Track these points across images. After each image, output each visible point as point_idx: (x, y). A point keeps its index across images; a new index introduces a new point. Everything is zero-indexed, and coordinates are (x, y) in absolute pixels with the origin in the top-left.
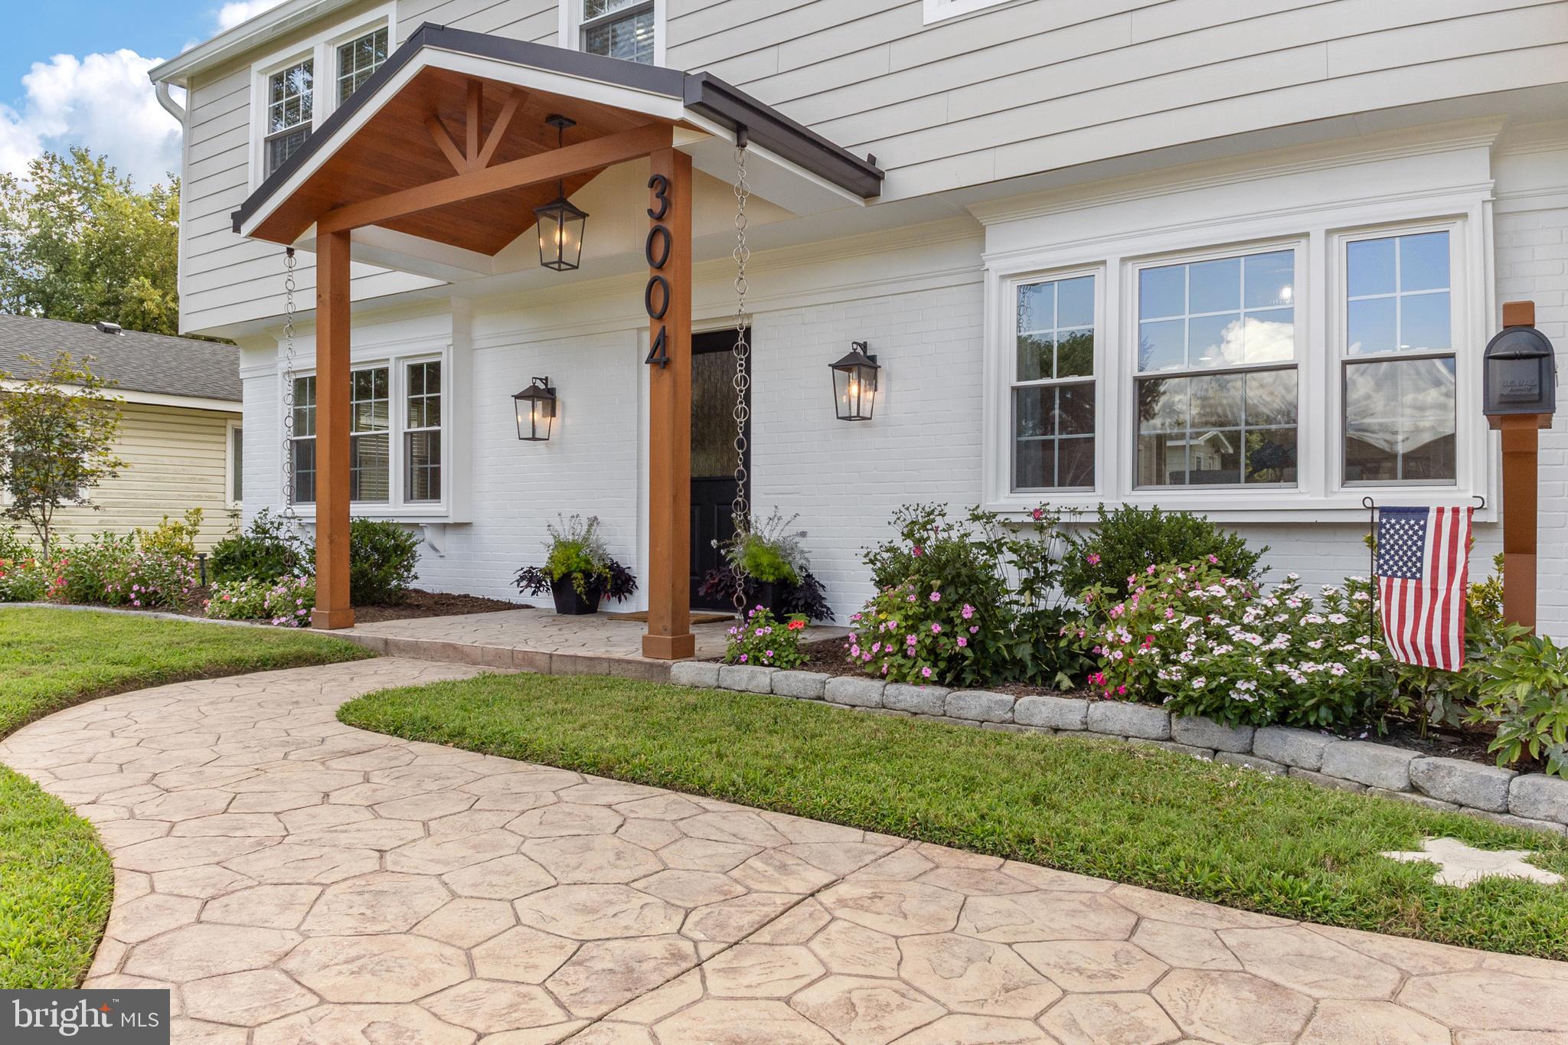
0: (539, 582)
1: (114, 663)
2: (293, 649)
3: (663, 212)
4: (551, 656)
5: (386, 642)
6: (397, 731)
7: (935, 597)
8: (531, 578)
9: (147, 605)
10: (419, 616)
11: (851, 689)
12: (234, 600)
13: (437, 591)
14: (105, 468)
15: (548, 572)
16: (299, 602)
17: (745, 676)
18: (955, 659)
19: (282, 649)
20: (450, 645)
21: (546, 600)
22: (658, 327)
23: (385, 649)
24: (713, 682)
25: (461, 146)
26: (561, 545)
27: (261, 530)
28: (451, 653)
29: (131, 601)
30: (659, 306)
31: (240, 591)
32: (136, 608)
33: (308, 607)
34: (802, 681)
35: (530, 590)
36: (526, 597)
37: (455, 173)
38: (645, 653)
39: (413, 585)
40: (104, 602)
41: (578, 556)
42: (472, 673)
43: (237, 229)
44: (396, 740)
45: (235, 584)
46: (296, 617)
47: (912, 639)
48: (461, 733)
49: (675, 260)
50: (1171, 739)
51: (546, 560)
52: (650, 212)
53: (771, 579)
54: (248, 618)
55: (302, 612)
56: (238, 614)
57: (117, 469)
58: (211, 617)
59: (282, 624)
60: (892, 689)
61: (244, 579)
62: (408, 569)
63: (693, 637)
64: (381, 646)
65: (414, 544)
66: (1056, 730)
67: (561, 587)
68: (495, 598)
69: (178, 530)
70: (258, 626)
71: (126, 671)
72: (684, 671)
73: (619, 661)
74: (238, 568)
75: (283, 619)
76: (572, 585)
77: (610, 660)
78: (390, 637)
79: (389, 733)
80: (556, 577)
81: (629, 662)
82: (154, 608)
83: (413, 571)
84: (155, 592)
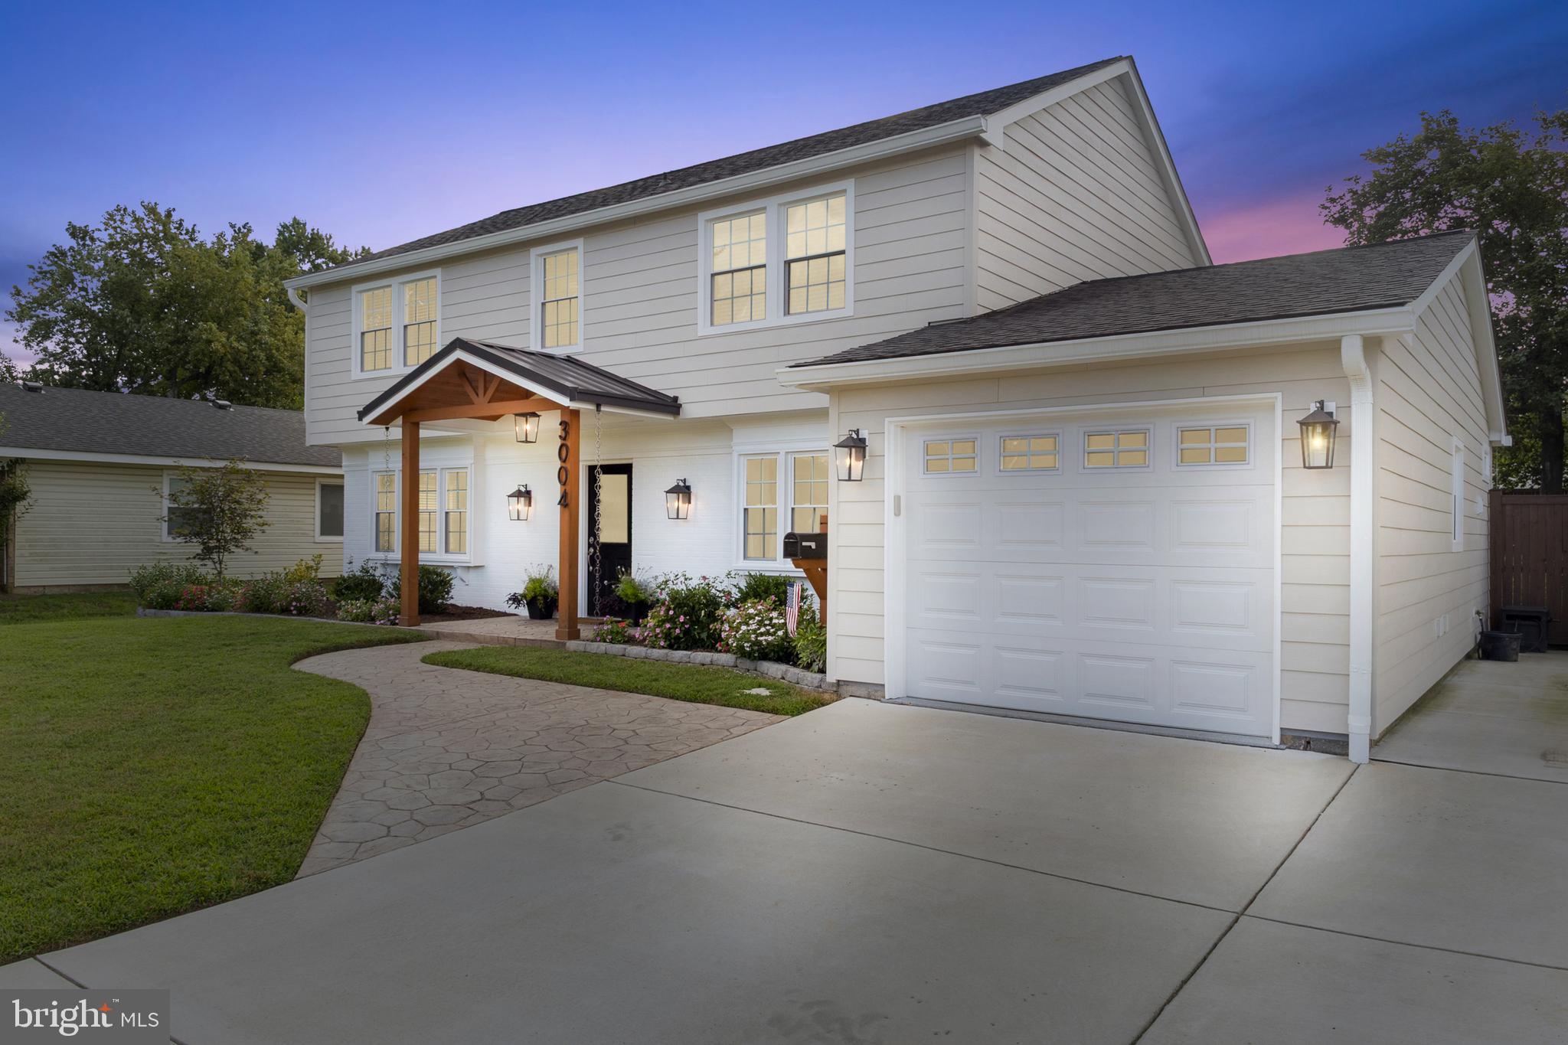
0: (519, 601)
1: (314, 642)
2: (394, 636)
3: (566, 437)
4: (515, 639)
5: (438, 633)
6: (446, 665)
7: (671, 612)
8: (515, 599)
9: (300, 614)
10: (454, 620)
11: (635, 651)
12: (355, 611)
13: (464, 605)
14: (256, 527)
15: (524, 596)
16: (391, 612)
17: (596, 646)
18: (677, 638)
19: (388, 636)
20: (468, 634)
21: (524, 611)
22: (564, 488)
23: (438, 636)
24: (583, 650)
25: (475, 390)
26: (533, 581)
27: (365, 570)
28: (469, 638)
29: (291, 611)
30: (564, 479)
31: (358, 606)
32: (294, 615)
33: (395, 615)
34: (618, 648)
35: (514, 606)
36: (512, 610)
37: (472, 403)
38: (557, 637)
39: (451, 602)
40: (272, 612)
41: (540, 587)
42: (479, 646)
43: (360, 419)
44: (445, 668)
45: (353, 602)
46: (389, 620)
47: (658, 630)
48: (471, 665)
49: (571, 458)
50: (737, 666)
51: (523, 589)
52: (560, 436)
53: (633, 601)
54: (361, 621)
55: (393, 618)
56: (356, 619)
57: (265, 527)
58: (340, 620)
59: (382, 624)
60: (650, 651)
61: (357, 599)
62: (448, 593)
63: (579, 630)
64: (435, 634)
65: (452, 579)
66: (703, 665)
67: (532, 604)
68: (497, 610)
69: (308, 568)
70: (368, 625)
71: (323, 645)
72: (572, 645)
73: (545, 641)
74: (352, 593)
75: (382, 622)
76: (537, 604)
77: (541, 641)
78: (440, 630)
79: (442, 666)
80: (528, 599)
81: (549, 641)
82: (304, 615)
83: (451, 594)
84: (305, 606)
